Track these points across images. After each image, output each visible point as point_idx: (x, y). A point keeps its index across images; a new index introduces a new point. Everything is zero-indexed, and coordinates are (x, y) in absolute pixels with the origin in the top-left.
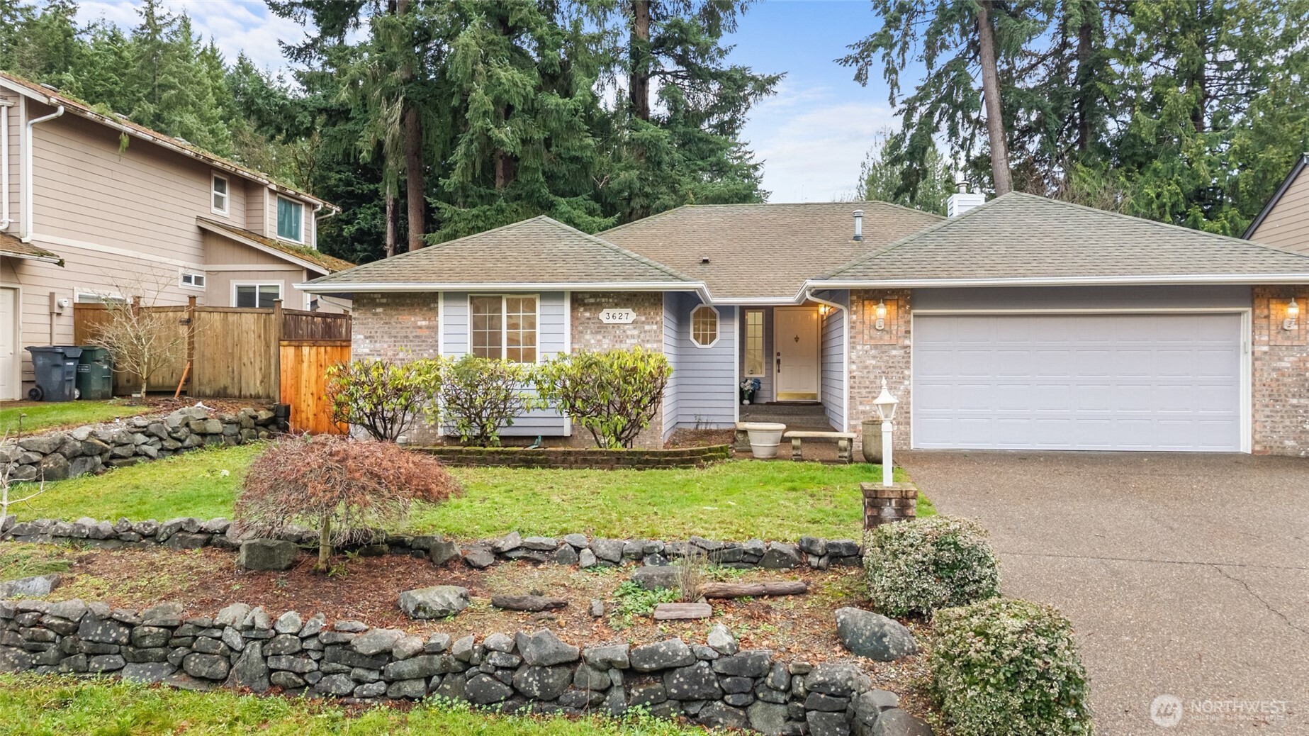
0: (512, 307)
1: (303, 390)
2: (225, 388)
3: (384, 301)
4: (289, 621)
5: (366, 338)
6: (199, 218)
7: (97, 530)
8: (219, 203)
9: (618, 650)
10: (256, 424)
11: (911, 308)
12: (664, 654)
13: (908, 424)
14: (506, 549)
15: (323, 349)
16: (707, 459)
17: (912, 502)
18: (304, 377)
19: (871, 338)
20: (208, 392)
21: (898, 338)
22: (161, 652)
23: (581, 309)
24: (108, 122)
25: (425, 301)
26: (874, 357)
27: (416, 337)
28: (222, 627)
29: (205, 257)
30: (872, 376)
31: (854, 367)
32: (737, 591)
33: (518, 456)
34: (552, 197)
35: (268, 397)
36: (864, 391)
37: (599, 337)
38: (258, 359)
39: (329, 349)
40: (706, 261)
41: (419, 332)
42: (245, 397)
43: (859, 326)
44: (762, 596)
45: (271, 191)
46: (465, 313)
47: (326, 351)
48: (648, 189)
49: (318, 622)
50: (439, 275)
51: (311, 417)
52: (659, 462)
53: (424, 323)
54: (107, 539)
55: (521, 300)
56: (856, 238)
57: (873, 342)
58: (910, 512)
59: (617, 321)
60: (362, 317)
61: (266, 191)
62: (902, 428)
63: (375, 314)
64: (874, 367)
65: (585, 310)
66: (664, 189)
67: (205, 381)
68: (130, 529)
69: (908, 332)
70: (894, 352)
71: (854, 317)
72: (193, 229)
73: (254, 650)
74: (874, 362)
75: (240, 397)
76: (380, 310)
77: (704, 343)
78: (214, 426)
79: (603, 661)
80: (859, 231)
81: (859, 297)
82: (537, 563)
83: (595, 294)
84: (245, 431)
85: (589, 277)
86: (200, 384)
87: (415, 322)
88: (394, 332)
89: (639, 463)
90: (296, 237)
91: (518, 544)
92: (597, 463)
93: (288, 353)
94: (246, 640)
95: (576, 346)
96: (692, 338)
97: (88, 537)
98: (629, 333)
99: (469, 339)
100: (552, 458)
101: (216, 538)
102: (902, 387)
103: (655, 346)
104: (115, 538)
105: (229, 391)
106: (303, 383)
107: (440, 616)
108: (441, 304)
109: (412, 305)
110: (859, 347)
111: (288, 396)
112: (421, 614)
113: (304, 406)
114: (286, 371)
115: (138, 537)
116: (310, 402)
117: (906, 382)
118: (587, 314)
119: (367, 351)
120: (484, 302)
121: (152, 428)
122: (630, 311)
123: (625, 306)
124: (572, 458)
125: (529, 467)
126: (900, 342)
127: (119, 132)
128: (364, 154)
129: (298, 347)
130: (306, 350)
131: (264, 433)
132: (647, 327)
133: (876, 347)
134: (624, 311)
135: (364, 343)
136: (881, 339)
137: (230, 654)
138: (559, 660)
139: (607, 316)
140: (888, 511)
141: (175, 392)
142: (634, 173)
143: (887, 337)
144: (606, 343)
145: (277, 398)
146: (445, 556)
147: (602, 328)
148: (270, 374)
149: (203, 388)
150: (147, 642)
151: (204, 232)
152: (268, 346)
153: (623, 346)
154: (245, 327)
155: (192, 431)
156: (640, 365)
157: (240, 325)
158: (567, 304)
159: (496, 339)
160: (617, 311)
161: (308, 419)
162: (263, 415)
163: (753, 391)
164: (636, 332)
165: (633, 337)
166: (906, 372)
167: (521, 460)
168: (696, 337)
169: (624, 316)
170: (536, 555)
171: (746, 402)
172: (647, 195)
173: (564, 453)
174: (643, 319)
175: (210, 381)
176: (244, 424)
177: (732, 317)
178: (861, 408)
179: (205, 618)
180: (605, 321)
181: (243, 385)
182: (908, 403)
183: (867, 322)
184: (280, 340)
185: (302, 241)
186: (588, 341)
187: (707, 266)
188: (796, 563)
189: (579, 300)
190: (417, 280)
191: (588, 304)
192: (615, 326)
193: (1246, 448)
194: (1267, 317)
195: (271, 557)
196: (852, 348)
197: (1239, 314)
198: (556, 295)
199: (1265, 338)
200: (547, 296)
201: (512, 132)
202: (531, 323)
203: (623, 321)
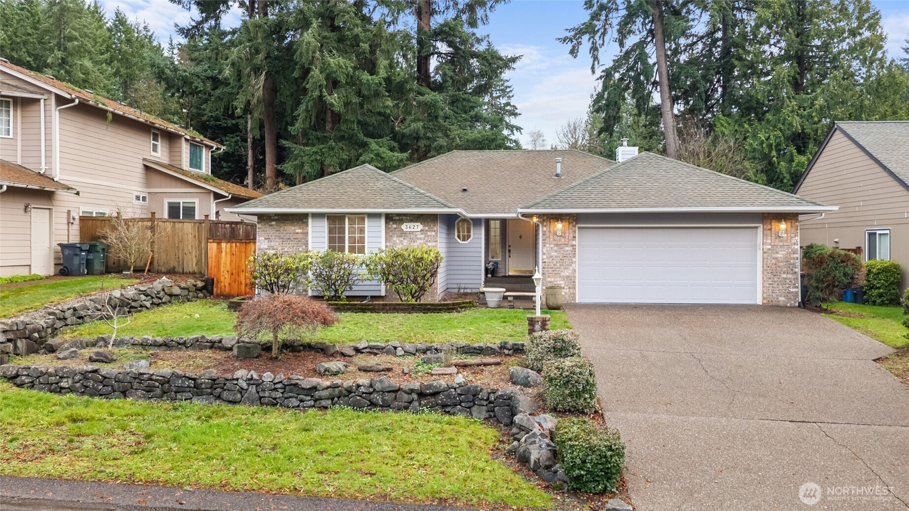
0: (352, 222)
1: (222, 269)
2: (174, 268)
3: (277, 218)
4: (268, 377)
5: (266, 239)
6: (144, 159)
7: (155, 341)
8: (155, 148)
9: (416, 385)
10: (196, 290)
11: (576, 224)
12: (435, 387)
13: (575, 288)
14: (361, 348)
15: (234, 244)
16: (461, 308)
17: (548, 322)
18: (223, 261)
19: (554, 240)
20: (163, 270)
21: (569, 240)
22: (209, 390)
23: (391, 223)
24: (100, 106)
25: (301, 219)
26: (556, 251)
27: (295, 238)
28: (237, 379)
29: (148, 184)
30: (555, 262)
31: (545, 257)
32: (469, 363)
33: (358, 307)
34: (366, 139)
35: (200, 273)
36: (550, 270)
37: (401, 239)
38: (194, 250)
39: (238, 244)
40: (465, 190)
41: (297, 236)
42: (186, 273)
43: (547, 234)
44: (481, 365)
45: (186, 140)
46: (324, 225)
47: (236, 246)
48: (429, 135)
49: (281, 377)
50: (309, 203)
51: (227, 285)
52: (435, 309)
53: (300, 231)
54: (160, 345)
55: (358, 219)
56: (557, 175)
57: (555, 243)
58: (547, 327)
59: (412, 230)
60: (263, 227)
61: (183, 140)
62: (571, 290)
63: (271, 225)
64: (556, 257)
65: (393, 224)
66: (440, 134)
67: (161, 263)
68: (172, 341)
69: (574, 237)
70: (567, 249)
71: (545, 229)
72: (141, 166)
73: (253, 389)
74: (556, 254)
75: (183, 273)
76: (274, 223)
77: (464, 240)
78: (176, 290)
79: (409, 389)
80: (559, 171)
81: (547, 218)
82: (376, 354)
83: (399, 215)
84: (191, 294)
85: (396, 205)
86: (159, 265)
87: (295, 230)
88: (282, 236)
89: (424, 310)
90: (200, 168)
91: (367, 346)
92: (401, 310)
93: (213, 246)
94: (249, 385)
95: (388, 244)
96: (456, 237)
97: (151, 345)
98: (418, 236)
99: (326, 240)
100: (377, 307)
101: (216, 345)
102: (571, 268)
103: (434, 244)
104: (166, 345)
105: (176, 270)
106: (222, 265)
107: (336, 374)
108: (310, 220)
109: (293, 220)
110: (547, 245)
111: (212, 272)
112: (327, 373)
113: (222, 279)
114: (211, 258)
115: (176, 344)
116: (227, 276)
117: (574, 265)
118: (395, 226)
119: (266, 247)
120: (336, 219)
121: (148, 292)
123: (416, 221)
124: (388, 308)
125: (364, 312)
126: (570, 242)
127: (106, 111)
128: (238, 109)
129: (219, 243)
130: (224, 245)
131: (201, 295)
132: (429, 234)
133: (557, 245)
134: (416, 224)
135: (264, 242)
136: (560, 241)
137: (242, 391)
138: (390, 389)
139: (406, 227)
140: (537, 327)
141: (144, 270)
142: (420, 124)
143: (563, 240)
144: (405, 242)
145: (206, 274)
146: (332, 351)
147: (403, 234)
148: (201, 259)
149: (160, 268)
150: (203, 386)
151: (147, 168)
152: (200, 242)
153: (415, 244)
154: (186, 231)
155: (166, 293)
156: (425, 256)
157: (182, 230)
158: (383, 221)
159: (342, 240)
160: (412, 224)
161: (225, 286)
162: (200, 284)
163: (494, 269)
164: (422, 236)
165: (421, 239)
166: (574, 259)
167: (359, 309)
168: (459, 237)
169: (416, 227)
170: (375, 351)
171: (489, 276)
172: (428, 138)
173: (383, 305)
174: (427, 228)
175: (164, 263)
176: (190, 289)
177: (480, 225)
178: (549, 279)
179: (229, 376)
180: (405, 230)
181: (185, 266)
182: (575, 277)
183: (552, 231)
184: (208, 239)
185: (204, 171)
186: (395, 241)
187: (465, 192)
188: (498, 353)
189: (389, 218)
190: (297, 206)
191: (395, 220)
192: (410, 233)
193: (759, 301)
194: (770, 229)
195: (249, 352)
196: (544, 246)
197: (757, 227)
198: (377, 216)
199: (769, 241)
200: (372, 216)
201: (339, 98)
202: (362, 231)
203: (416, 230)
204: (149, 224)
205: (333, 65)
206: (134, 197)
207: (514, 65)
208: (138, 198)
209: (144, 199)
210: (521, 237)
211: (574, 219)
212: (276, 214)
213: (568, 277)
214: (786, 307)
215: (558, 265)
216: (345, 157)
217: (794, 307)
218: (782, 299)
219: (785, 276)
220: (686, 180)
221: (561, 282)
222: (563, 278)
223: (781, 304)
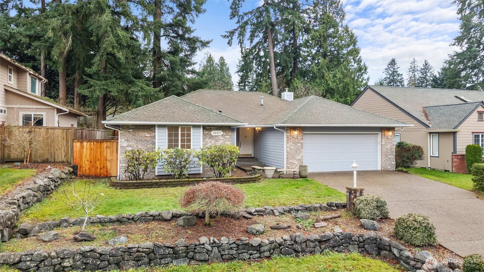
0: (183, 130)
1: (84, 159)
2: (48, 159)
3: (133, 127)
4: (224, 240)
5: (126, 140)
7: (110, 219)
8: (10, 78)
10: (70, 173)
11: (303, 132)
15: (92, 143)
18: (84, 154)
19: (293, 140)
20: (39, 161)
21: (300, 140)
25: (150, 128)
26: (294, 146)
27: (145, 140)
29: (7, 102)
30: (293, 152)
31: (288, 149)
35: (68, 162)
36: (291, 156)
37: (211, 140)
38: (63, 148)
39: (95, 143)
40: (221, 112)
41: (146, 138)
42: (57, 162)
43: (289, 137)
46: (166, 132)
47: (94, 144)
50: (155, 118)
51: (87, 169)
53: (148, 135)
55: (187, 128)
56: (262, 105)
57: (293, 142)
59: (217, 135)
60: (124, 133)
63: (129, 132)
64: (294, 149)
65: (206, 131)
67: (37, 157)
68: (123, 217)
69: (302, 139)
70: (299, 145)
71: (288, 134)
73: (216, 250)
74: (293, 147)
75: (55, 162)
76: (131, 130)
80: (262, 103)
81: (289, 129)
83: (209, 126)
85: (209, 120)
86: (36, 158)
87: (145, 135)
88: (136, 138)
90: (35, 92)
91: (255, 210)
93: (77, 145)
95: (204, 143)
98: (220, 138)
99: (167, 141)
101: (157, 218)
102: (301, 155)
103: (229, 142)
105: (50, 160)
106: (84, 156)
107: (262, 233)
108: (157, 129)
109: (144, 129)
110: (289, 143)
111: (77, 161)
112: (257, 233)
113: (84, 165)
114: (76, 152)
116: (87, 163)
117: (302, 153)
118: (207, 132)
119: (126, 145)
120: (173, 129)
121: (54, 178)
122: (221, 131)
123: (219, 130)
128: (55, 57)
129: (82, 143)
130: (85, 144)
131: (73, 177)
132: (226, 137)
133: (294, 143)
135: (125, 142)
136: (295, 140)
139: (213, 133)
143: (297, 140)
144: (213, 142)
145: (72, 162)
146: (238, 216)
147: (212, 137)
148: (68, 153)
149: (36, 159)
150: (180, 252)
152: (68, 142)
153: (218, 143)
158: (202, 129)
159: (176, 141)
160: (217, 131)
161: (86, 170)
162: (71, 169)
164: (223, 138)
165: (222, 140)
166: (302, 150)
169: (219, 133)
174: (225, 134)
175: (40, 156)
178: (290, 161)
180: (213, 135)
181: (56, 157)
183: (292, 136)
184: (73, 140)
185: (37, 94)
186: (207, 141)
189: (205, 128)
190: (149, 120)
191: (207, 129)
192: (216, 136)
193: (379, 168)
194: (385, 135)
196: (287, 143)
197: (378, 134)
198: (198, 126)
199: (384, 140)
200: (195, 126)
201: (123, 55)
202: (189, 135)
203: (219, 135)
205: (121, 36)
207: (209, 45)
208: (1, 111)
209: (5, 112)
210: (246, 137)
211: (302, 129)
212: (132, 125)
213: (299, 159)
214: (391, 171)
215: (295, 153)
216: (121, 88)
217: (394, 171)
218: (389, 167)
219: (390, 156)
220: (343, 110)
221: (296, 162)
222: (297, 160)
223: (389, 170)
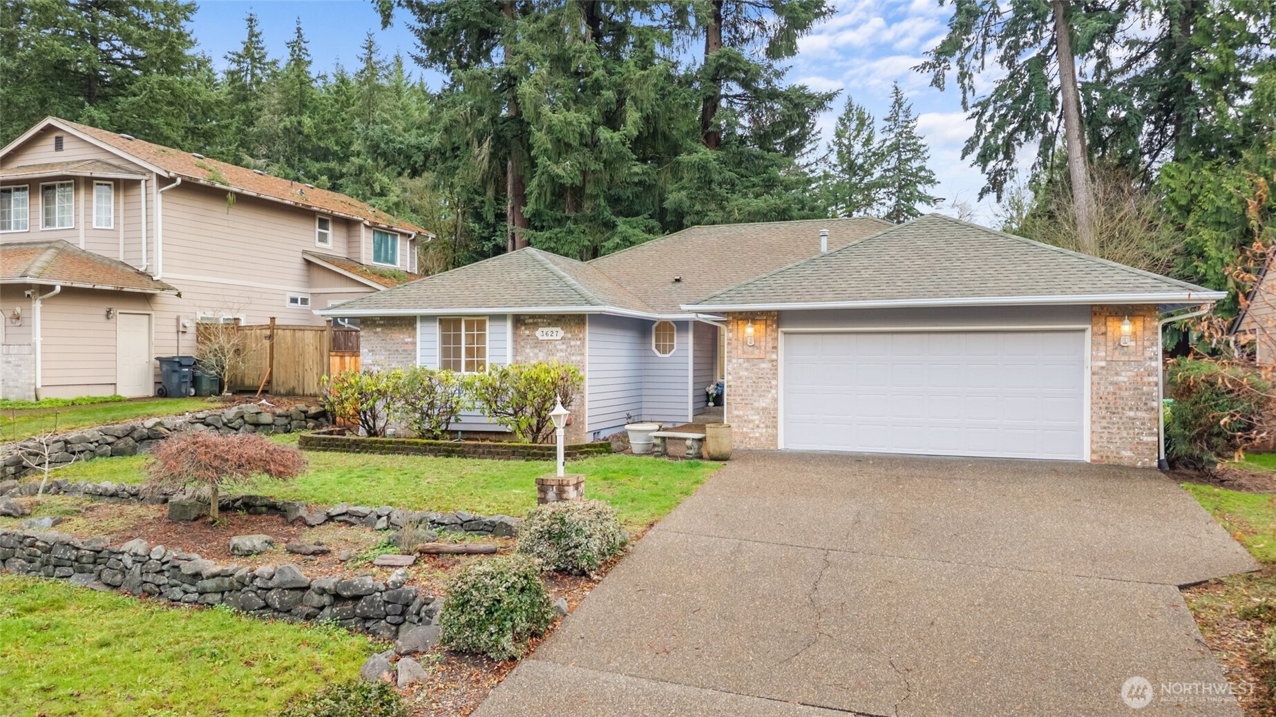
0: (469, 326)
2: (294, 388)
3: (382, 322)
4: (158, 551)
5: (370, 351)
6: (304, 252)
7: (107, 490)
8: (323, 238)
9: (330, 581)
10: (306, 417)
11: (778, 327)
12: (356, 586)
13: (776, 427)
16: (582, 453)
19: (744, 352)
21: (766, 352)
22: (91, 566)
23: (523, 328)
24: (218, 185)
25: (408, 322)
26: (747, 369)
27: (404, 350)
28: (123, 553)
29: (309, 282)
30: (745, 386)
32: (445, 549)
33: (443, 448)
35: (320, 395)
36: (738, 398)
37: (536, 351)
38: (315, 366)
40: (678, 280)
41: (406, 347)
42: (303, 396)
43: (734, 342)
44: (463, 553)
45: (366, 226)
46: (435, 330)
49: (173, 553)
50: (418, 303)
52: (543, 455)
53: (408, 340)
55: (477, 323)
57: (745, 356)
59: (549, 338)
60: (367, 335)
61: (362, 226)
62: (770, 430)
63: (375, 333)
64: (745, 378)
67: (280, 383)
68: (124, 490)
69: (775, 348)
70: (763, 365)
71: (730, 335)
72: (300, 261)
73: (137, 569)
74: (746, 374)
75: (299, 395)
76: (379, 329)
77: (664, 352)
78: (266, 418)
79: (319, 588)
80: (824, 249)
81: (734, 318)
83: (533, 316)
84: (294, 423)
85: (524, 302)
86: (277, 385)
87: (403, 339)
88: (388, 347)
89: (528, 455)
90: (393, 262)
92: (498, 454)
93: (335, 361)
94: (134, 562)
95: (519, 358)
96: (654, 348)
98: (559, 347)
99: (439, 352)
100: (466, 449)
102: (770, 396)
103: (579, 358)
104: (113, 495)
105: (296, 391)
107: (248, 554)
108: (418, 325)
109: (401, 326)
110: (734, 361)
112: (236, 552)
115: (126, 495)
117: (774, 391)
118: (527, 332)
119: (370, 362)
120: (449, 324)
121: (209, 420)
122: (559, 329)
123: (556, 326)
124: (481, 450)
125: (447, 456)
126: (768, 356)
127: (226, 192)
129: (342, 357)
130: (347, 359)
131: (311, 424)
132: (573, 343)
133: (748, 360)
134: (555, 329)
135: (368, 355)
136: (752, 353)
137: (124, 571)
138: (294, 586)
139: (541, 333)
141: (257, 391)
142: (684, 193)
143: (757, 352)
144: (542, 356)
146: (293, 516)
147: (538, 344)
148: (323, 377)
149: (278, 388)
150: (84, 560)
151: (308, 263)
152: (322, 356)
154: (307, 341)
155: (245, 422)
157: (303, 340)
158: (509, 325)
159: (457, 352)
160: (549, 329)
162: (313, 410)
163: (717, 395)
164: (564, 347)
165: (562, 351)
166: (774, 382)
167: (444, 450)
168: (657, 347)
169: (555, 334)
171: (711, 404)
173: (475, 446)
174: (570, 336)
176: (294, 417)
177: (687, 330)
178: (736, 413)
179: (116, 548)
180: (540, 338)
181: (306, 386)
182: (776, 410)
183: (741, 339)
184: (330, 351)
185: (398, 265)
186: (527, 354)
187: (678, 285)
189: (519, 321)
190: (402, 306)
191: (528, 324)
192: (548, 342)
193: (1087, 457)
194: (1104, 334)
195: (185, 512)
196: (729, 361)
197: (1083, 331)
198: (502, 317)
199: (1103, 354)
200: (494, 317)
202: (481, 338)
203: (554, 338)
204: (268, 332)
206: (288, 300)
208: (294, 300)
209: (304, 301)
211: (777, 318)
212: (382, 318)
213: (764, 409)
214: (1135, 468)
215: (750, 390)
217: (1151, 469)
218: (1126, 454)
219: (1132, 414)
221: (755, 417)
222: (757, 411)
223: (1126, 462)
